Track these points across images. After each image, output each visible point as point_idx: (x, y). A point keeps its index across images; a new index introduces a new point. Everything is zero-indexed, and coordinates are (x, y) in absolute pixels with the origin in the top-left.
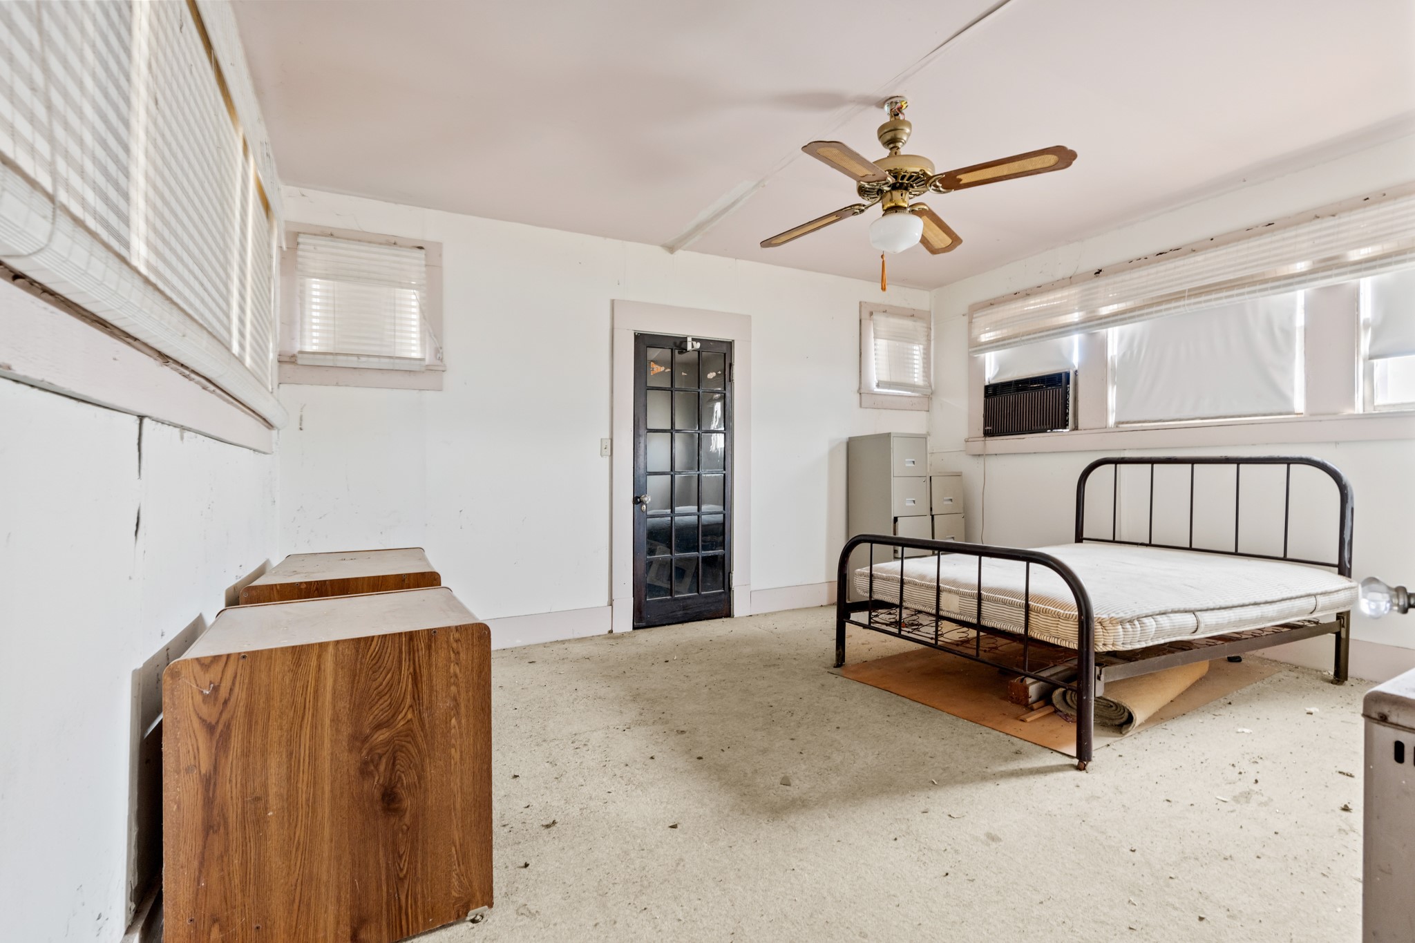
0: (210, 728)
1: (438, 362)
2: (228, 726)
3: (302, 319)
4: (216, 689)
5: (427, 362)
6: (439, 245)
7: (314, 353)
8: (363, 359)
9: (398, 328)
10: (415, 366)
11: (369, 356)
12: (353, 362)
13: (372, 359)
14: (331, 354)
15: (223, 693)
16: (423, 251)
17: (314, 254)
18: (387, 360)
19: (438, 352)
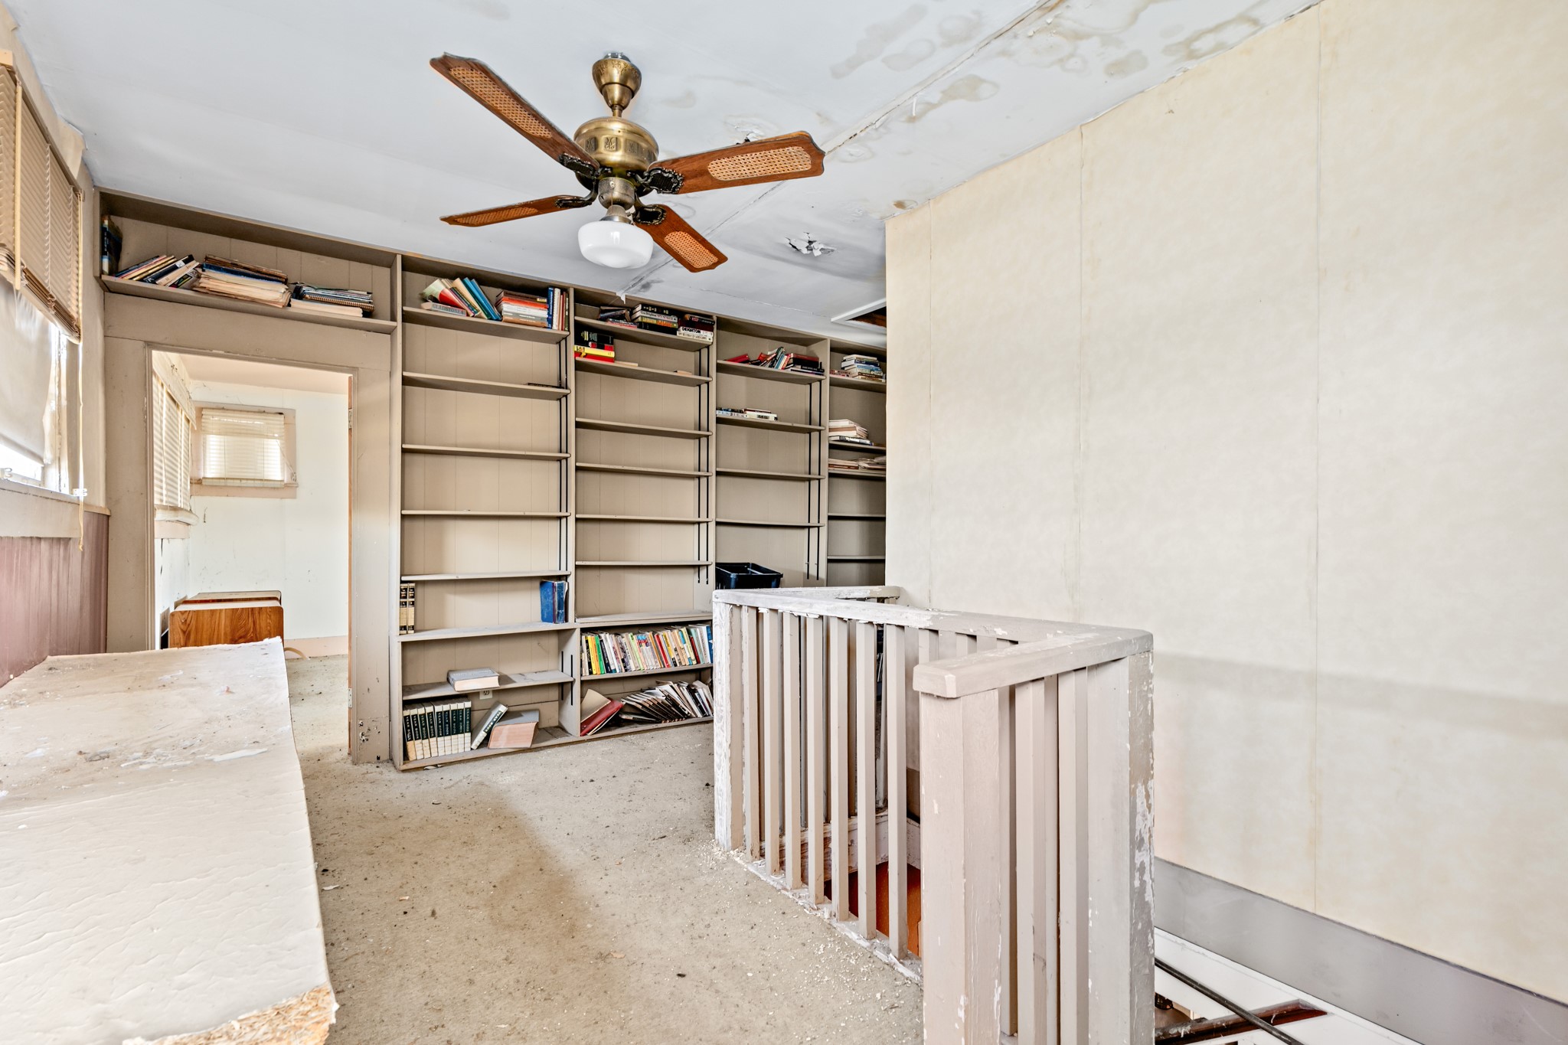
0: (184, 632)
1: (294, 482)
2: (190, 632)
3: (204, 459)
4: (186, 621)
5: (285, 482)
6: (293, 411)
7: (212, 478)
8: (243, 481)
9: (265, 462)
10: (278, 485)
11: (247, 479)
12: (237, 483)
13: (249, 482)
14: (224, 479)
15: (188, 622)
16: (282, 416)
17: (213, 419)
18: (259, 482)
19: (293, 475)
